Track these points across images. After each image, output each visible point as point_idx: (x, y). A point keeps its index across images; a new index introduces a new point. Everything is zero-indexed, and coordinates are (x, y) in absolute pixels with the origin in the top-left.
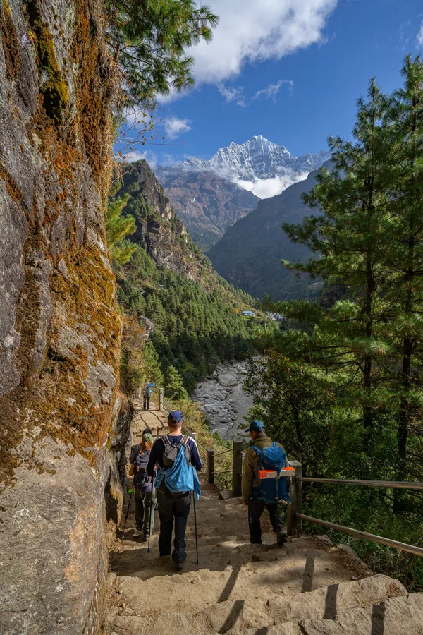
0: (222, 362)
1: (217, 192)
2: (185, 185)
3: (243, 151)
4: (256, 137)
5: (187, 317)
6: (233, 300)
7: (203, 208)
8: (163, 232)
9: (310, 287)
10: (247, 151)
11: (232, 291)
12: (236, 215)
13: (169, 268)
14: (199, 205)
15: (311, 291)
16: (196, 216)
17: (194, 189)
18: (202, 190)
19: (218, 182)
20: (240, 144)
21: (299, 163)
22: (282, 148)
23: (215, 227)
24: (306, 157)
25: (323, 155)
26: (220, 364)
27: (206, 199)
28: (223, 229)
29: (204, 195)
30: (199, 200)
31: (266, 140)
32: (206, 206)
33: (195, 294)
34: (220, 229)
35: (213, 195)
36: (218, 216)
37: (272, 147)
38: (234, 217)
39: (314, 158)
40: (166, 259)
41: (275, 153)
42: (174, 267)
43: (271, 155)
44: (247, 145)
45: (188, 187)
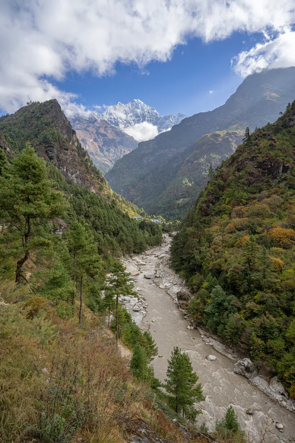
0: (124, 255)
1: (108, 135)
2: (85, 129)
3: (127, 109)
4: (136, 100)
5: (94, 219)
6: (126, 209)
7: (99, 146)
8: (71, 154)
9: (178, 202)
10: (130, 109)
11: (124, 203)
12: (122, 152)
13: (76, 183)
14: (96, 144)
15: (179, 204)
16: (93, 151)
17: (92, 132)
18: (98, 133)
19: (109, 129)
20: (125, 104)
21: (164, 120)
22: (153, 109)
23: (108, 160)
24: (169, 117)
25: (180, 116)
26: (122, 257)
27: (101, 140)
28: (113, 162)
29: (99, 137)
30: (95, 140)
31: (142, 103)
32: (100, 145)
33: (100, 201)
34: (111, 161)
35: (106, 138)
36: (109, 152)
37: (147, 108)
38: (121, 153)
39: (174, 117)
40: (74, 176)
41: (149, 113)
42: (80, 182)
43: (146, 113)
44: (129, 105)
45: (88, 131)
